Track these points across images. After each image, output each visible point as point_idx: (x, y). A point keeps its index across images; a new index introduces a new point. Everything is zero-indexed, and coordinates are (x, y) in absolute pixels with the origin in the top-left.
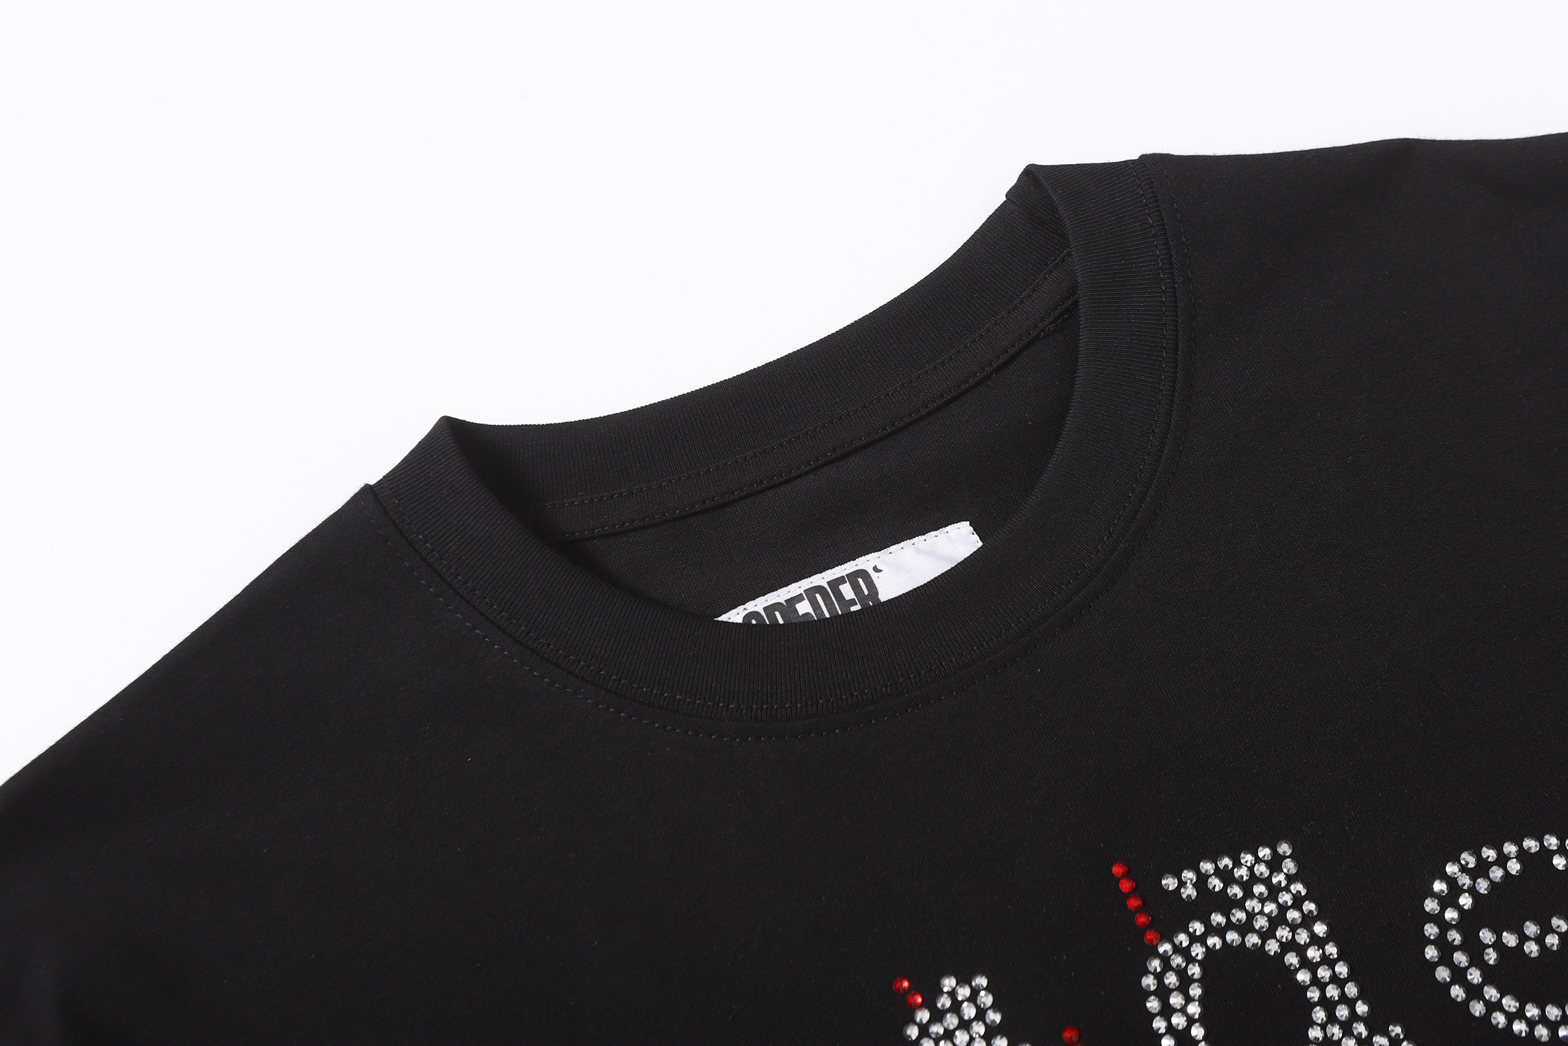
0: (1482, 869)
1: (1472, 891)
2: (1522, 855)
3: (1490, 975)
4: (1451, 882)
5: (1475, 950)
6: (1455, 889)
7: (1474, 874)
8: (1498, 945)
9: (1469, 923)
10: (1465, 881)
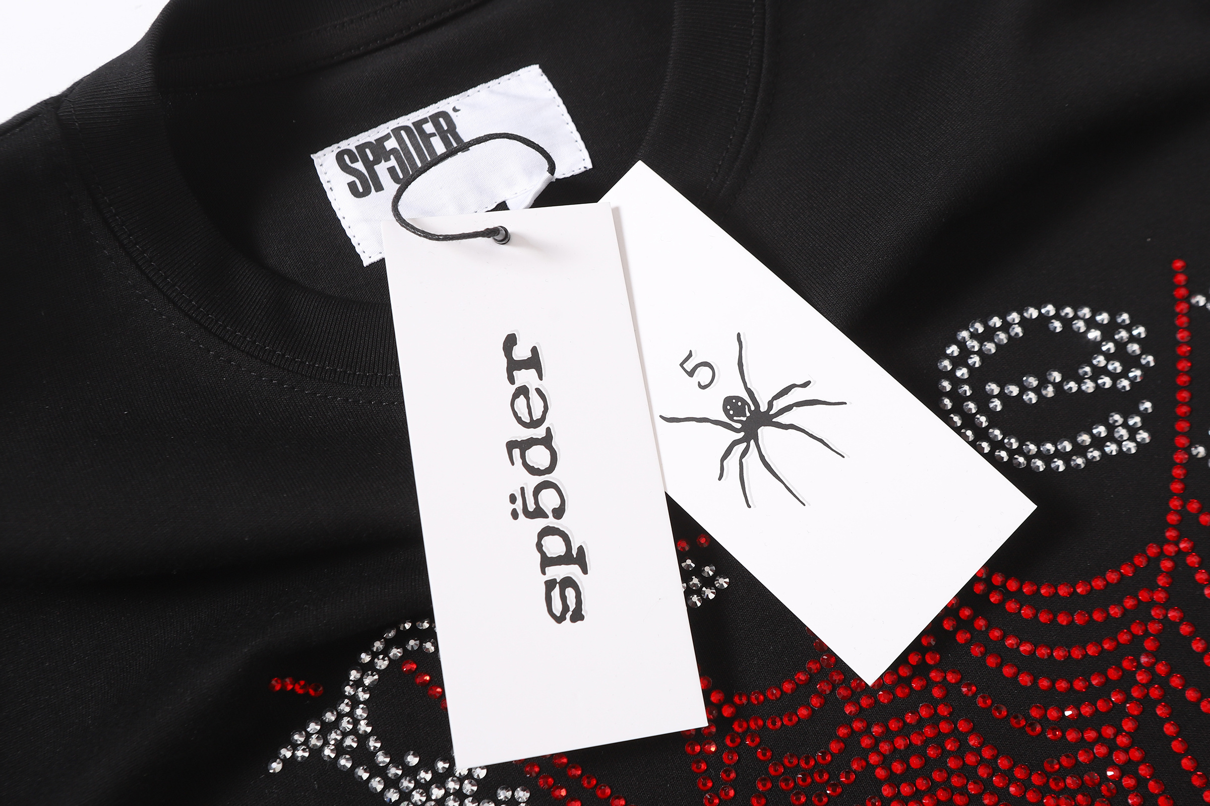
0: (989, 334)
1: (980, 353)
2: (1023, 322)
3: (995, 419)
4: (962, 345)
5: (982, 399)
6: (965, 352)
7: (981, 338)
8: (1002, 396)
9: (977, 378)
10: (974, 345)
